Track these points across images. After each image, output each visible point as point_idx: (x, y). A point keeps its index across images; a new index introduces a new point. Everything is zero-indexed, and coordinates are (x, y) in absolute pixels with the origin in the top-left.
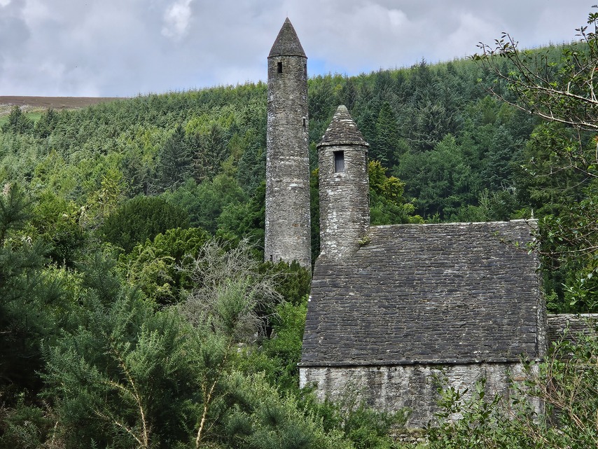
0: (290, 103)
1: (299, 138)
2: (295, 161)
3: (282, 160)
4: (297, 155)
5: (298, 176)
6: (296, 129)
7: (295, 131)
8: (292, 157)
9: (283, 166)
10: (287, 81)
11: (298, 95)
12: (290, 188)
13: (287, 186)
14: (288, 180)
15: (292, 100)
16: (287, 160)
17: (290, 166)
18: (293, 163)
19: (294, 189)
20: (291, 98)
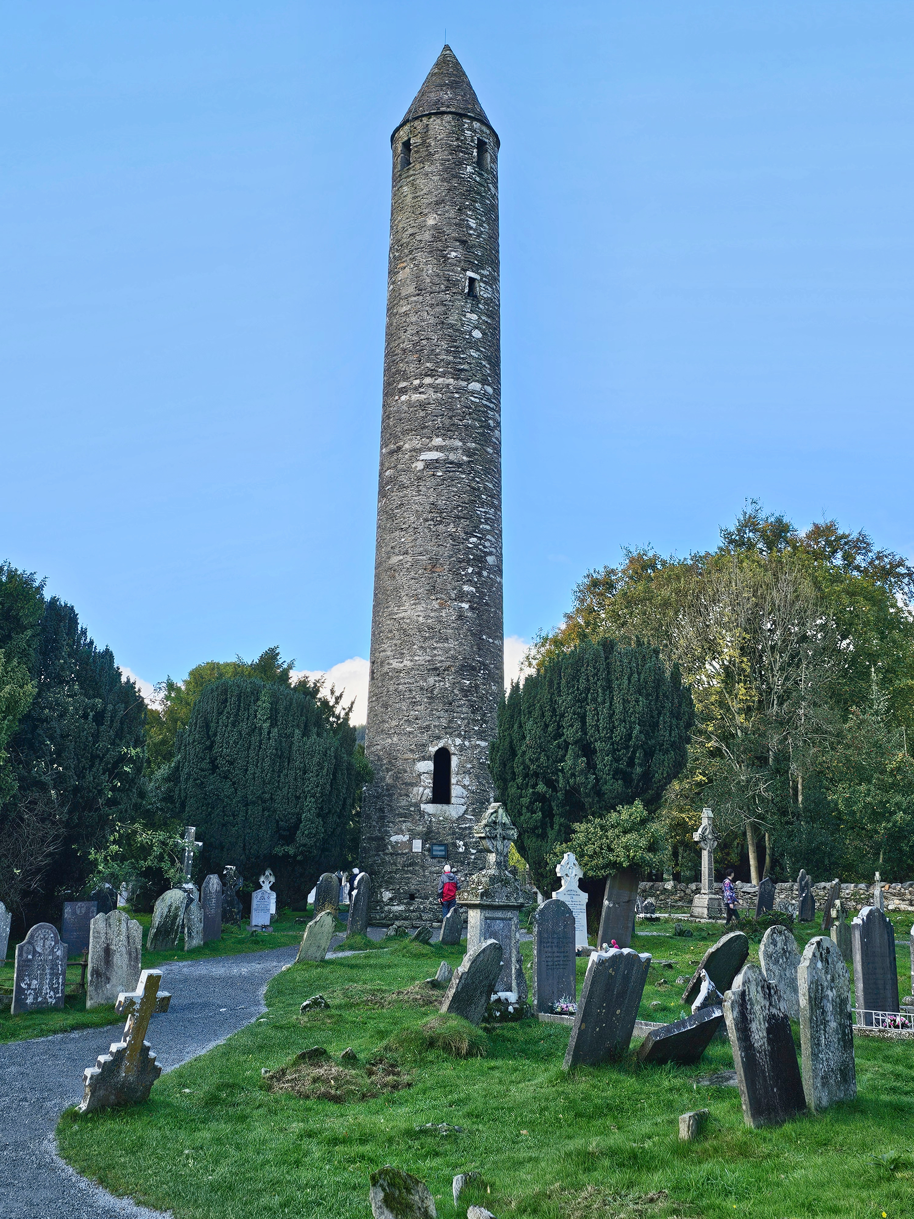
0: (427, 236)
1: (452, 326)
2: (436, 389)
3: (404, 391)
4: (443, 375)
5: (446, 431)
6: (442, 303)
7: (440, 309)
8: (428, 380)
9: (405, 408)
10: (421, 182)
11: (452, 214)
12: (420, 465)
13: (414, 459)
14: (417, 443)
15: (435, 227)
16: (416, 389)
17: (423, 405)
18: (432, 395)
19: (430, 465)
20: (431, 222)
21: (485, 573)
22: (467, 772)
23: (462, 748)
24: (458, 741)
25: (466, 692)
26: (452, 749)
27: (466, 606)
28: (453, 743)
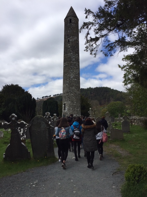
21: (70, 79)
22: (67, 106)
27: (67, 84)
28: (66, 102)
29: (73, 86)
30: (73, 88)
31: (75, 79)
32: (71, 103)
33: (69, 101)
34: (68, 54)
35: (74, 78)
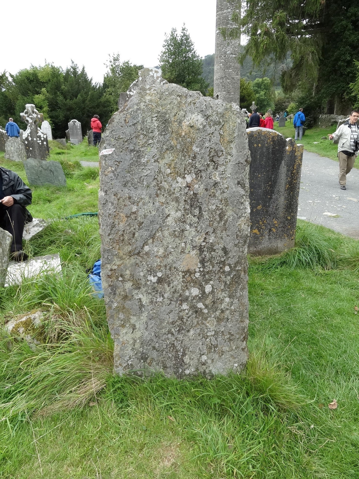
21: (226, 56)
22: (221, 99)
23: (220, 94)
24: (220, 93)
25: (221, 83)
26: (219, 95)
27: (221, 65)
28: (219, 93)
29: (230, 66)
30: (230, 71)
31: (233, 55)
32: (227, 95)
33: (224, 91)
34: (223, 10)
35: (231, 53)
